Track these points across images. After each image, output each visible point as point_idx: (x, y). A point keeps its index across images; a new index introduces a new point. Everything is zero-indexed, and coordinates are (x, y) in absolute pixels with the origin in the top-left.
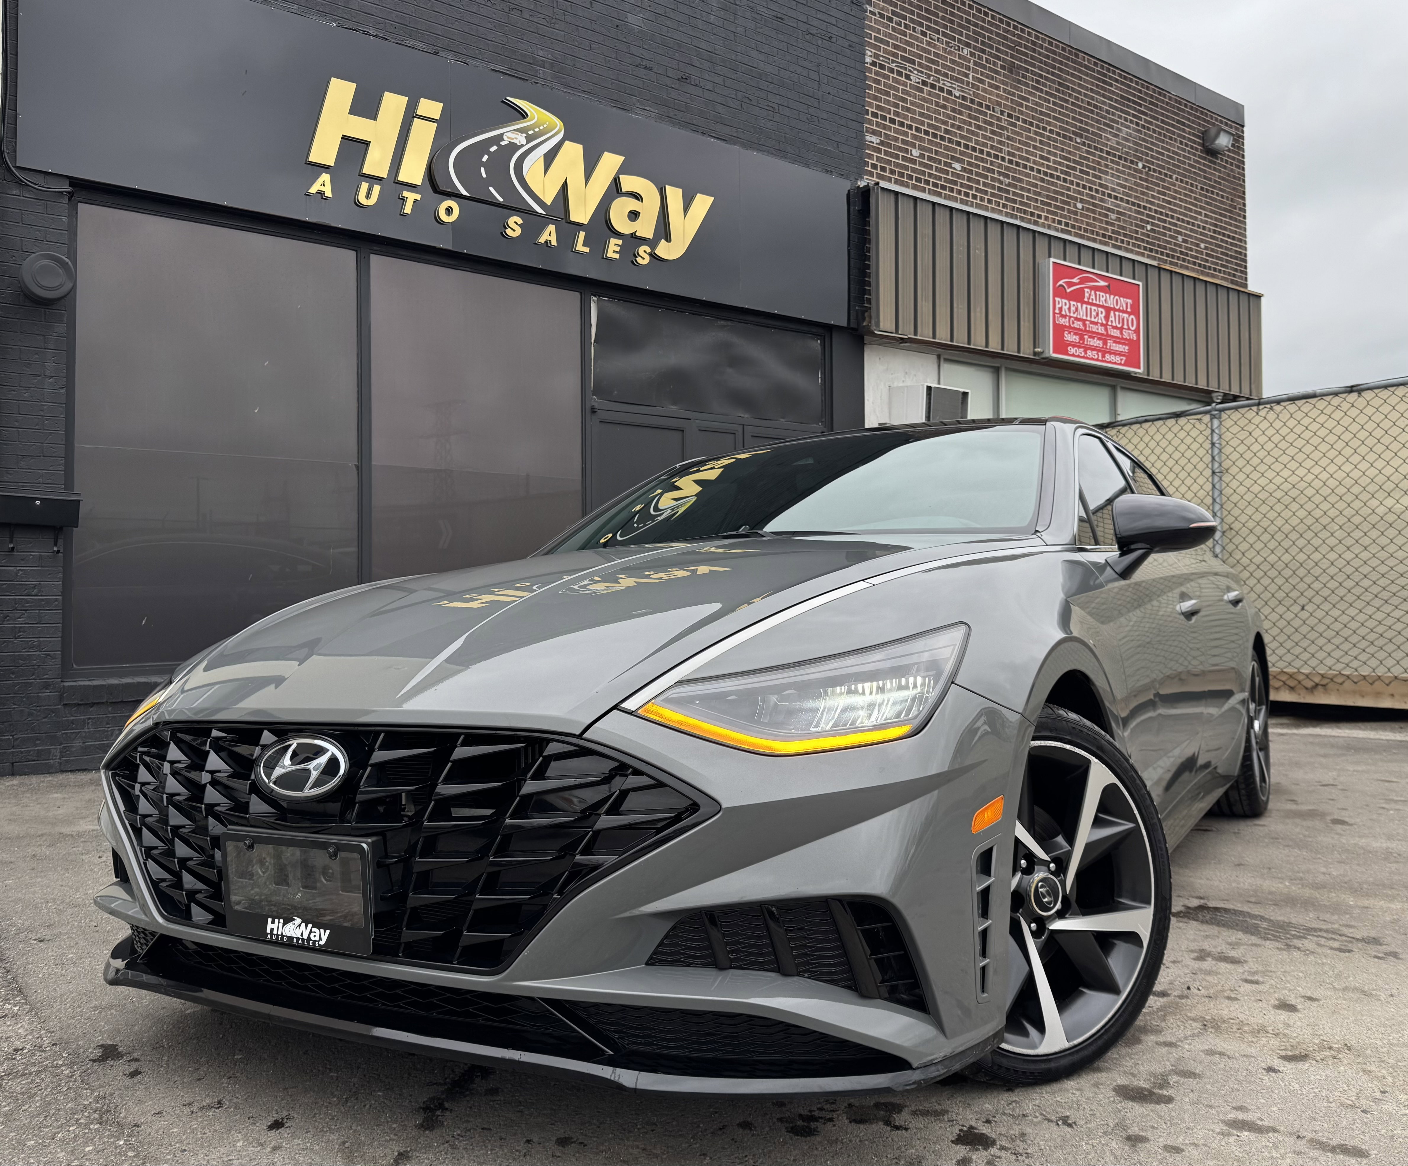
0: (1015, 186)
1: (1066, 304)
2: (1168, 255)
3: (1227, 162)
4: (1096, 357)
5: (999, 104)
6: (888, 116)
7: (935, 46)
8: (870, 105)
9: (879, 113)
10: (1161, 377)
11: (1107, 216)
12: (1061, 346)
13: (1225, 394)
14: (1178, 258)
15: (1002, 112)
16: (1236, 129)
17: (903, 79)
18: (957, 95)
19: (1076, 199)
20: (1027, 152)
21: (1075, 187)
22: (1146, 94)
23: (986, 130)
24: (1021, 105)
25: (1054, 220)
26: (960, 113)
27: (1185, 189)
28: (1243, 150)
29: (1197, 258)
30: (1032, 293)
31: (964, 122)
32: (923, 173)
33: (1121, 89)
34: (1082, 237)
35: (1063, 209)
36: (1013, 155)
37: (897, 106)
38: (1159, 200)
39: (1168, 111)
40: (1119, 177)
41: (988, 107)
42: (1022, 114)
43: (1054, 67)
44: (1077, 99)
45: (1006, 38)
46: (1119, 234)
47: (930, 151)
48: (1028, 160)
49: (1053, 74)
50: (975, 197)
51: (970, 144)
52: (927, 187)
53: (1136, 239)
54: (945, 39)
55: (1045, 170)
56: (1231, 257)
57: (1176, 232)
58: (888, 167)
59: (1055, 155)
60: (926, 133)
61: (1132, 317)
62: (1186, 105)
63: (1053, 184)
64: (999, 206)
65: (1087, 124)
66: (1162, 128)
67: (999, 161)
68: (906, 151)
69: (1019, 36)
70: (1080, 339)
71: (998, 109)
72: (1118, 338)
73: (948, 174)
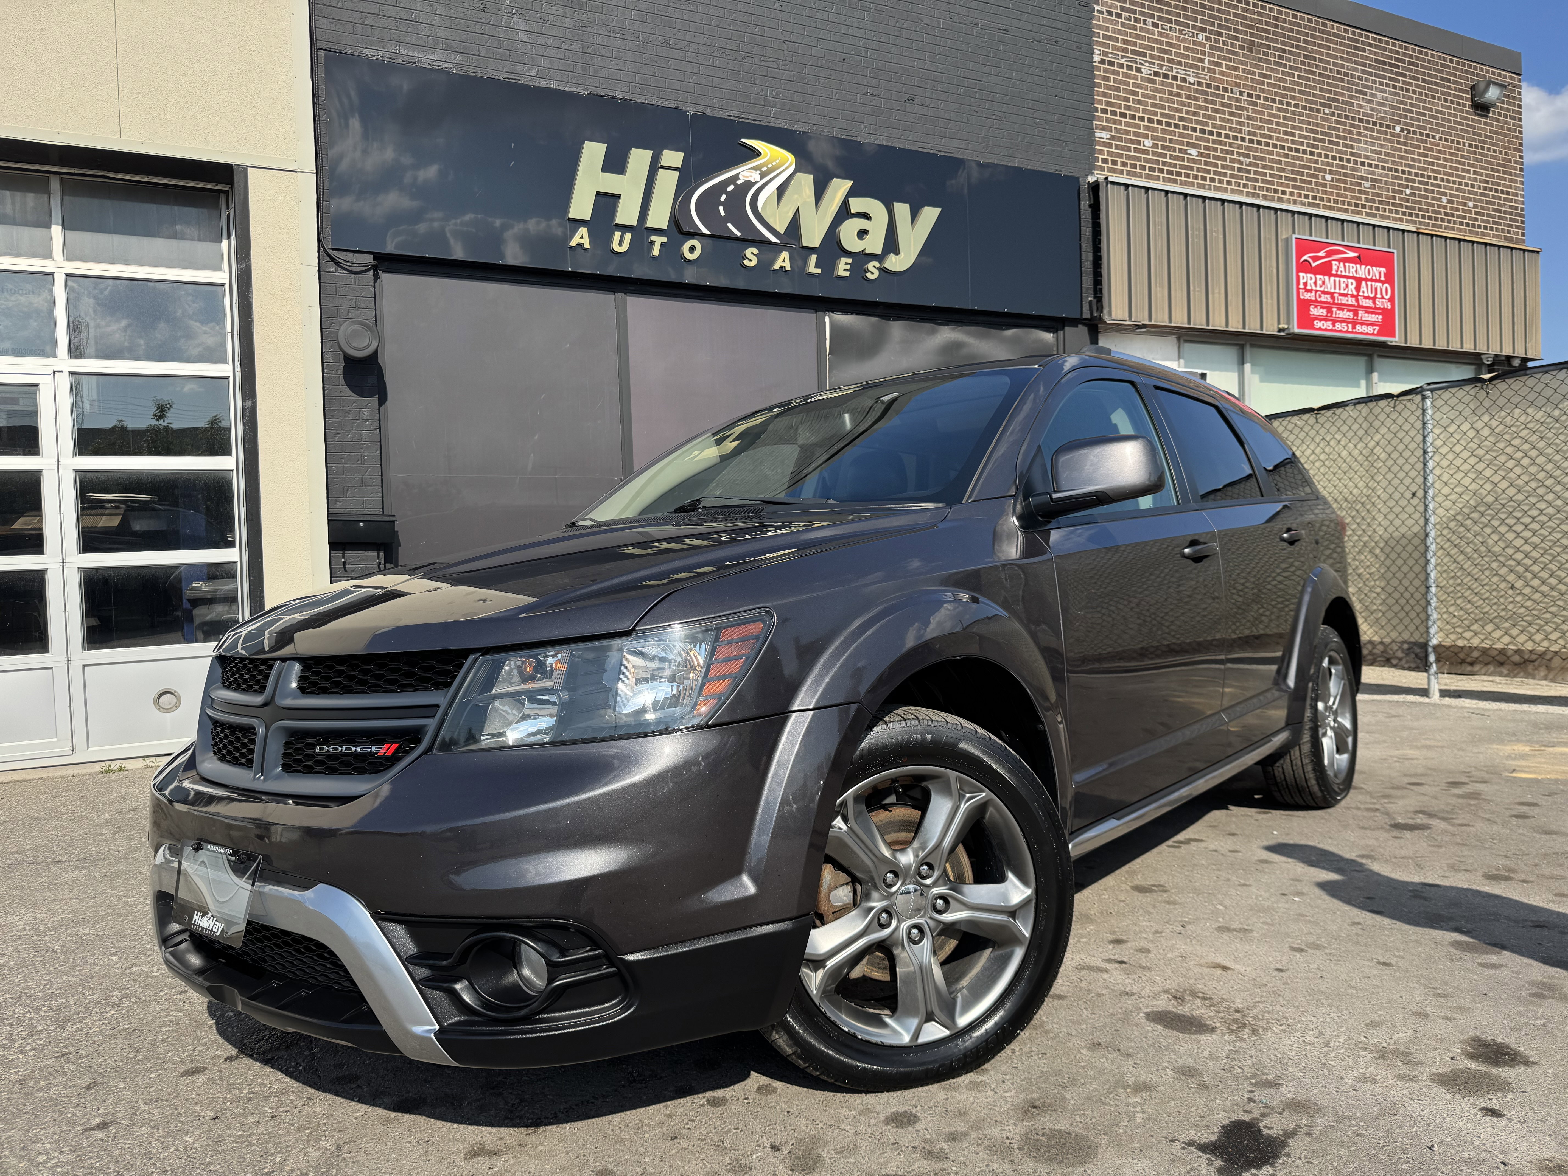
0: (1257, 165)
1: (1311, 279)
2: (1430, 218)
3: (1500, 114)
4: (1346, 329)
5: (1238, 85)
6: (1118, 111)
7: (1167, 36)
8: (1100, 102)
9: (1109, 108)
10: (1420, 343)
11: (1360, 185)
12: (1307, 320)
13: (1496, 356)
14: (1443, 220)
15: (1241, 93)
16: (1511, 78)
17: (1134, 73)
18: (1192, 81)
19: (1325, 171)
20: (1269, 129)
21: (1323, 159)
22: (1404, 54)
23: (1224, 112)
24: (1263, 83)
25: (1300, 195)
26: (1196, 99)
27: (1451, 148)
28: (1520, 100)
29: (1464, 217)
30: (1275, 271)
31: (1200, 107)
32: (1157, 162)
33: (1375, 53)
34: (1331, 208)
35: (1310, 183)
36: (1254, 134)
37: (1127, 100)
38: (1420, 161)
39: (1429, 69)
40: (1373, 144)
41: (1225, 90)
42: (1263, 92)
43: (1299, 40)
44: (1325, 69)
45: (1245, 18)
47: (1164, 140)
48: (1270, 137)
49: (1298, 47)
50: (1212, 180)
51: (1207, 128)
52: (1161, 175)
53: (1393, 205)
54: (1178, 27)
55: (1290, 145)
56: (1505, 212)
57: (1439, 193)
58: (1119, 160)
59: (1301, 129)
60: (1159, 122)
61: (1386, 285)
62: (1451, 61)
63: (1298, 158)
64: (1239, 186)
65: (1336, 93)
66: (1424, 88)
67: (1239, 142)
68: (1139, 143)
69: (1260, 14)
70: (1328, 312)
71: (1236, 90)
72: (1371, 308)
73: (1183, 161)
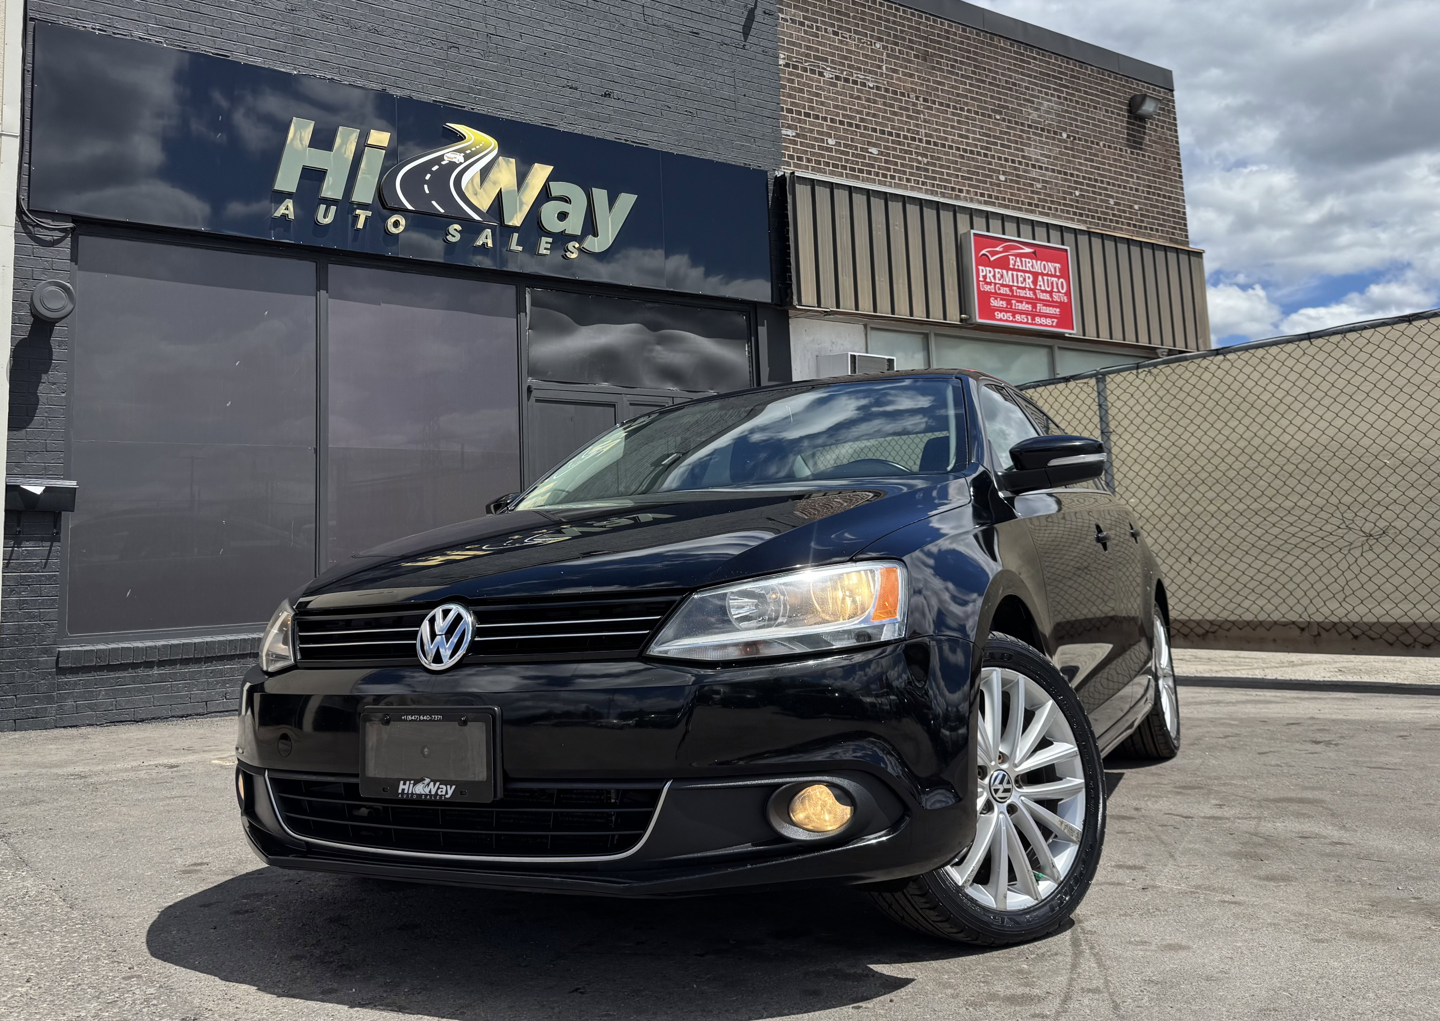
0: (934, 165)
1: (990, 272)
2: (1099, 218)
3: (1157, 125)
4: (1025, 320)
5: (914, 90)
6: (803, 111)
7: (847, 44)
8: (786, 102)
9: (795, 109)
10: (1098, 336)
11: (1032, 185)
12: (988, 311)
13: (1169, 349)
14: (1111, 221)
15: (917, 98)
16: (1165, 93)
17: (817, 76)
18: (871, 85)
19: (998, 172)
20: (945, 132)
21: (997, 161)
22: (1066, 68)
23: (902, 115)
24: (937, 89)
25: (976, 194)
26: (875, 102)
27: (1114, 154)
28: (1175, 113)
29: (1131, 219)
31: (879, 110)
32: (840, 159)
33: (1039, 66)
34: (1006, 207)
36: (931, 136)
37: (811, 101)
38: (1087, 167)
39: (1090, 82)
40: (1042, 148)
41: (902, 94)
42: (938, 98)
43: (969, 52)
44: (994, 78)
45: (918, 29)
46: (1046, 201)
47: (846, 139)
48: (946, 139)
49: (968, 58)
50: (893, 177)
51: (886, 129)
52: (844, 172)
53: (1065, 205)
54: (857, 36)
55: (965, 147)
56: (1168, 215)
57: (1107, 195)
58: (804, 156)
59: (974, 132)
60: (841, 123)
61: (1062, 280)
62: (1109, 76)
63: (973, 159)
64: (918, 184)
65: (1005, 101)
66: (1086, 99)
67: (917, 143)
68: (822, 141)
69: (932, 27)
70: (1007, 304)
71: (913, 95)
72: (1048, 301)
73: (865, 159)
